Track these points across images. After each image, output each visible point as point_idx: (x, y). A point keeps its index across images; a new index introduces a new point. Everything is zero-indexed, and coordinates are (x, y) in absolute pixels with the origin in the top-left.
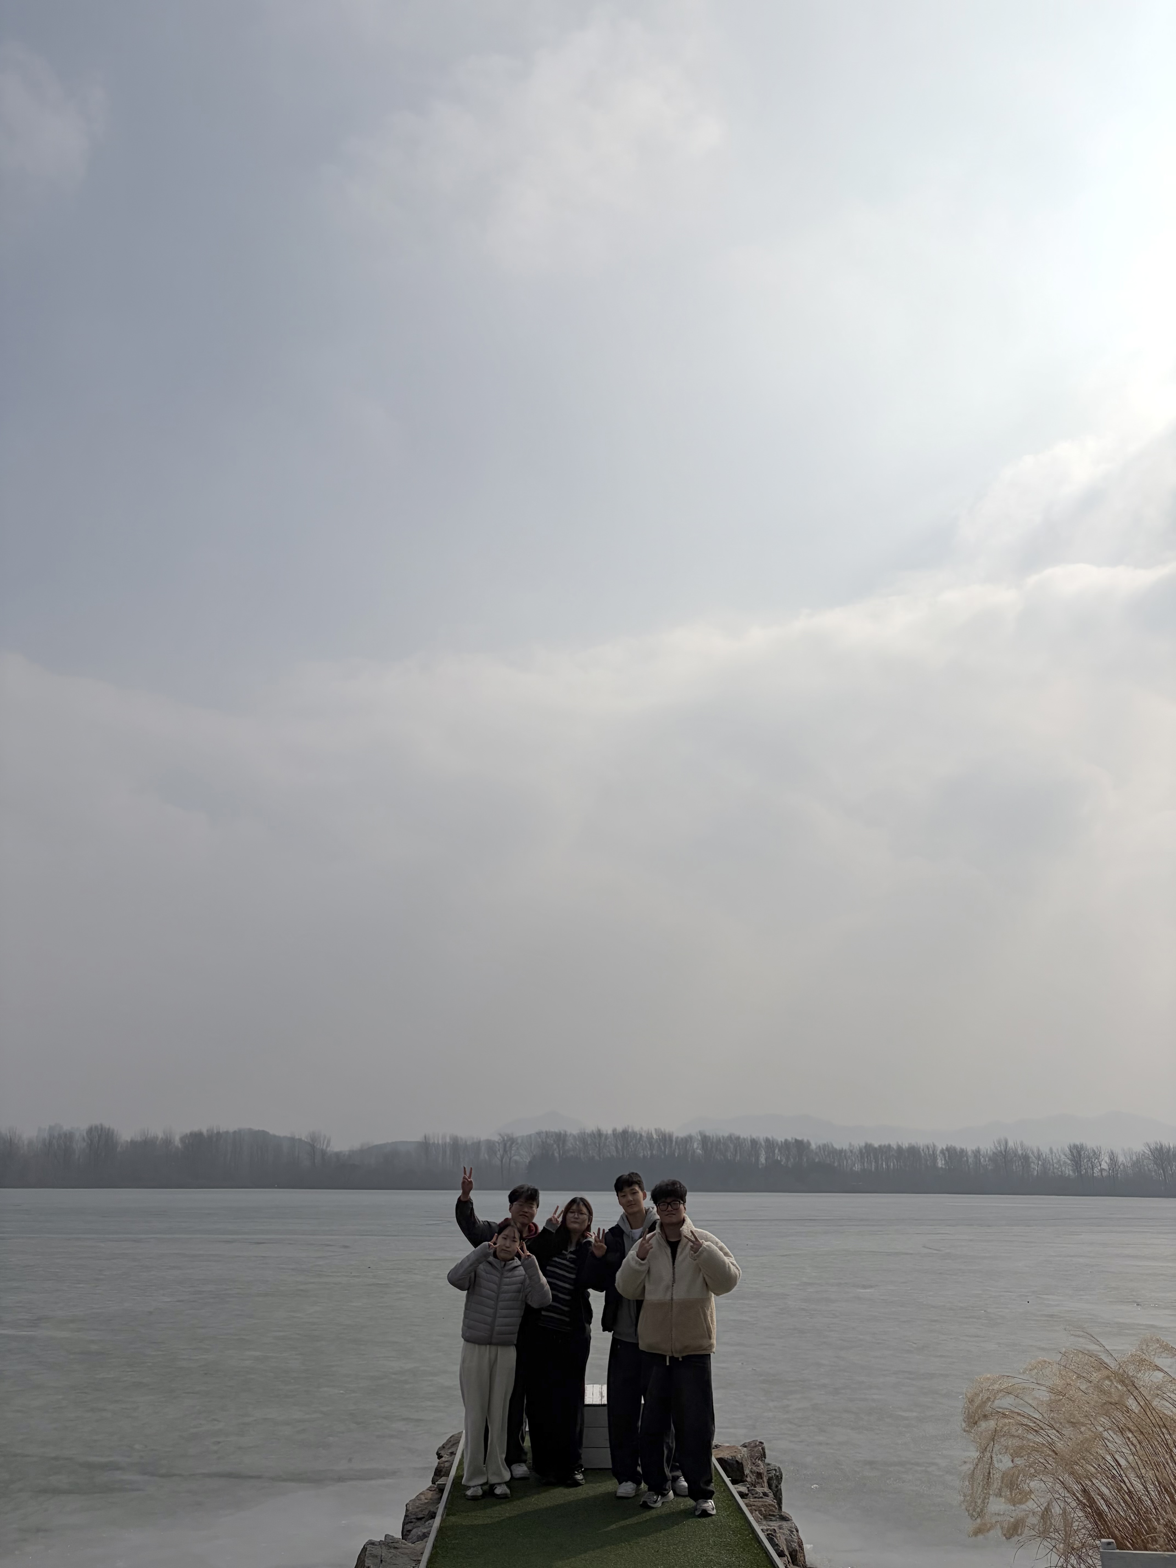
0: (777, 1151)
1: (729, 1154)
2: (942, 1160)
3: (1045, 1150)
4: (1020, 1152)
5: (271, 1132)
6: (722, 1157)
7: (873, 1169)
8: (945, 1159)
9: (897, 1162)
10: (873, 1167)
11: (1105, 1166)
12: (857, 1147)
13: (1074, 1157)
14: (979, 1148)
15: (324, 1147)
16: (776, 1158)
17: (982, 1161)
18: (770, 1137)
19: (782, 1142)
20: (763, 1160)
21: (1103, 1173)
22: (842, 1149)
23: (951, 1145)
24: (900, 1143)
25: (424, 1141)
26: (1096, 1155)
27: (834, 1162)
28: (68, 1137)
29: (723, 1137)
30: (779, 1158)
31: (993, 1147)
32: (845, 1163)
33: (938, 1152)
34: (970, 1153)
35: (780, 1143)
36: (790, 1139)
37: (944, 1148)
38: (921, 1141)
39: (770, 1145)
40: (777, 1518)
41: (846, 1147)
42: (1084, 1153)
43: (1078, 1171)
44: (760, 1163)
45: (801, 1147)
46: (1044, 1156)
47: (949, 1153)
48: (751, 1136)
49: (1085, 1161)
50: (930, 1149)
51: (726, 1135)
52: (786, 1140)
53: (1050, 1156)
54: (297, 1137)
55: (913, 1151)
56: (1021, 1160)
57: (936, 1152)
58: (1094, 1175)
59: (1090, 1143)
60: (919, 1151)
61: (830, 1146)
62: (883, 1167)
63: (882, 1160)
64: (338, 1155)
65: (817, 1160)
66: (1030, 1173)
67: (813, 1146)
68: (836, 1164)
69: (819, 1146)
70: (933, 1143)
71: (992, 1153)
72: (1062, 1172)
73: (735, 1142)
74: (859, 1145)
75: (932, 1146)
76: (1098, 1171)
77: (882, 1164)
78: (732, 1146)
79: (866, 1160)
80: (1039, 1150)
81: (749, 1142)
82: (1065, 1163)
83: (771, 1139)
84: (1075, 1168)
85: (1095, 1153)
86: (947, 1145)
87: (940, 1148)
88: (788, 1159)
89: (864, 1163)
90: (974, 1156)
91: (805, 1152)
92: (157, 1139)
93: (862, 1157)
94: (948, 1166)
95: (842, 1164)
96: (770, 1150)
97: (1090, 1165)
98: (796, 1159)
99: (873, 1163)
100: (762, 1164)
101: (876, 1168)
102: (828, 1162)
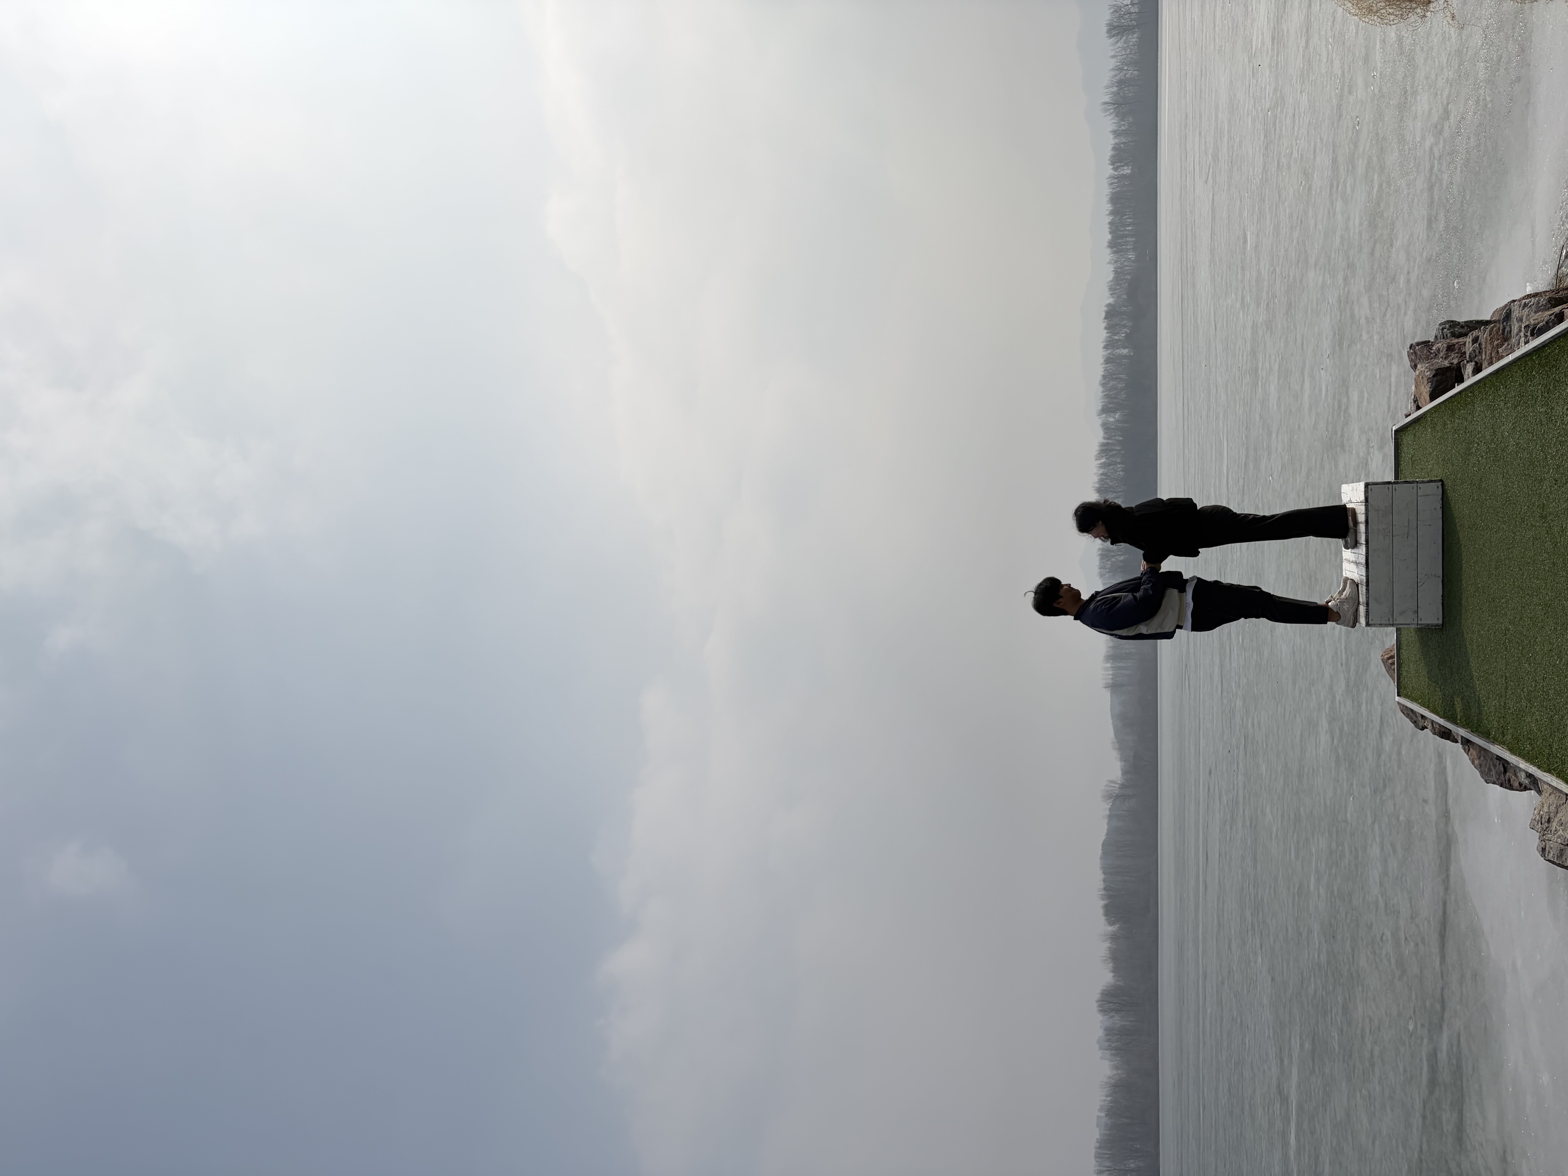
0: (1116, 337)
1: (1119, 385)
2: (1124, 169)
3: (1113, 63)
5: (1103, 837)
6: (1122, 393)
7: (1133, 239)
8: (1123, 166)
9: (1126, 215)
10: (1130, 239)
12: (1112, 257)
14: (1111, 132)
15: (1117, 786)
16: (1123, 338)
17: (1124, 128)
18: (1102, 345)
19: (1107, 333)
20: (1125, 351)
21: (1135, 2)
22: (1113, 271)
23: (1109, 160)
24: (1107, 212)
25: (1110, 688)
26: (1117, 10)
27: (1126, 279)
29: (1103, 392)
30: (1123, 335)
31: (1110, 117)
32: (1127, 268)
33: (1116, 173)
34: (1116, 141)
35: (1108, 335)
36: (1104, 325)
37: (1112, 167)
38: (1106, 191)
39: (1110, 344)
40: (1507, 324)
41: (1111, 268)
42: (1116, 22)
43: (1134, 28)
44: (1128, 354)
45: (1111, 314)
46: (1119, 64)
47: (1117, 162)
48: (1102, 364)
49: (1123, 21)
50: (1112, 181)
51: (1101, 389)
52: (1106, 328)
54: (1108, 812)
55: (1115, 198)
56: (1122, 88)
57: (1116, 175)
58: (1138, 11)
62: (1131, 229)
63: (1125, 230)
64: (1125, 773)
65: (1125, 297)
66: (1136, 78)
67: (1111, 300)
68: (1129, 277)
69: (1111, 294)
70: (1106, 179)
71: (1115, 118)
72: (1135, 45)
73: (1107, 379)
74: (1109, 255)
75: (1110, 179)
76: (1133, 8)
77: (1128, 230)
78: (1111, 383)
79: (1124, 247)
80: (1113, 69)
81: (1107, 366)
82: (1125, 42)
83: (1105, 343)
84: (1130, 32)
85: (1115, 11)
86: (1109, 164)
87: (1112, 171)
88: (1125, 326)
89: (1128, 249)
90: (1119, 136)
91: (1117, 309)
92: (1110, 948)
93: (1121, 251)
94: (1130, 162)
95: (1128, 271)
96: (1115, 344)
97: (1127, 16)
98: (1124, 318)
99: (1127, 239)
100: (1129, 352)
101: (1132, 236)
102: (1127, 285)
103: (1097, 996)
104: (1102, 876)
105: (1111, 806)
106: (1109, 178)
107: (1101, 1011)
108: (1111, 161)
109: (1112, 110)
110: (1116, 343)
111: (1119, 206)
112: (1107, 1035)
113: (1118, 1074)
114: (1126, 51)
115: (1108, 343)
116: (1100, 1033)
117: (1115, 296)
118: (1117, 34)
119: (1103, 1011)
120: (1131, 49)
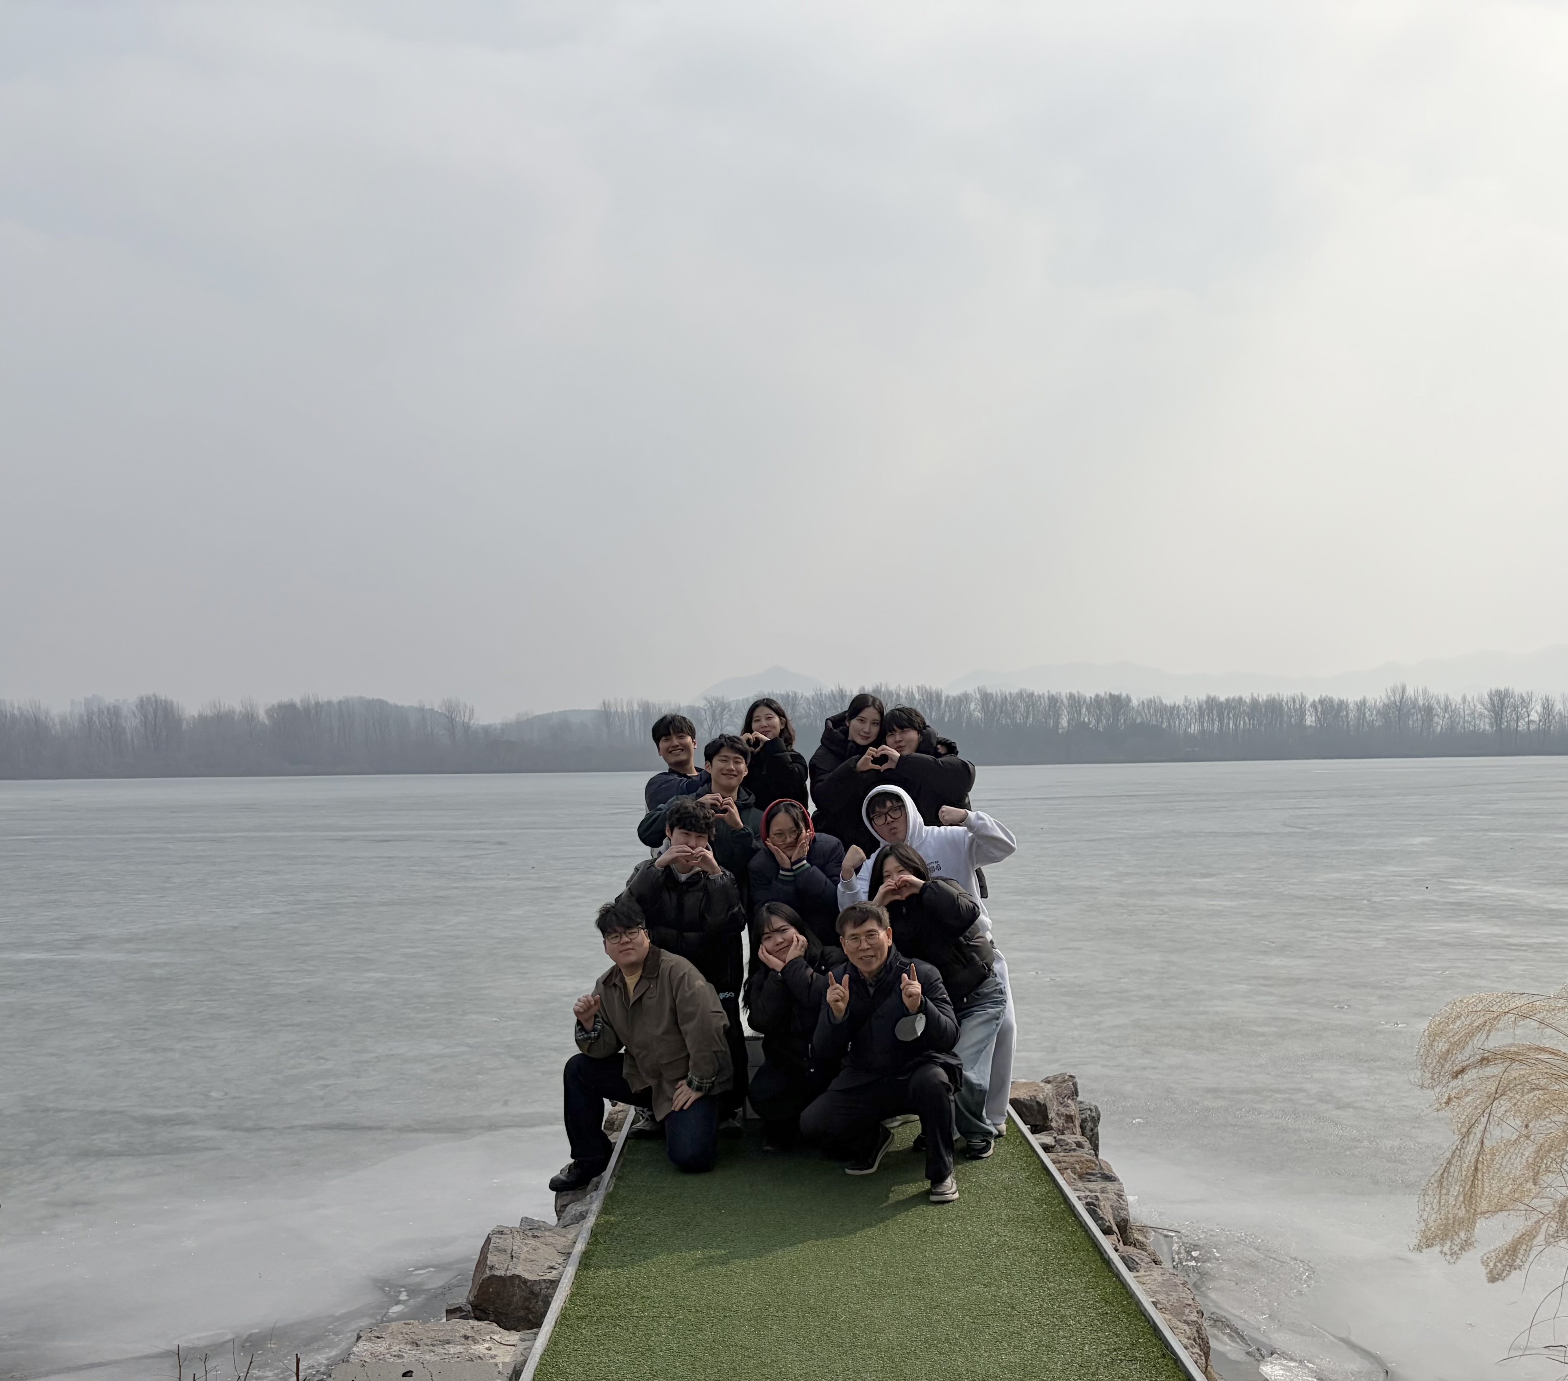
0: (1084, 710)
1: (1018, 716)
2: (1311, 715)
3: (1456, 699)
4: (1421, 703)
5: (391, 701)
6: (1008, 720)
7: (1216, 730)
8: (1316, 714)
9: (1250, 721)
10: (1216, 726)
11: (1534, 716)
12: (1194, 703)
13: (1494, 706)
14: (1364, 698)
15: (466, 719)
16: (1082, 719)
17: (1367, 715)
18: (1075, 692)
19: (1091, 698)
20: (1064, 722)
21: (1531, 725)
22: (1175, 704)
23: (1327, 696)
24: (1255, 695)
25: (603, 709)
26: (1525, 702)
27: (1162, 722)
28: (115, 712)
29: (1010, 694)
30: (1086, 719)
31: (1384, 697)
32: (1177, 723)
33: (1307, 706)
34: (1351, 706)
35: (1088, 699)
36: (1102, 694)
37: (1317, 700)
38: (1285, 693)
39: (1075, 702)
41: (1180, 702)
42: (1509, 702)
43: (1497, 725)
44: (1060, 726)
45: (1118, 703)
46: (1454, 707)
47: (1322, 707)
48: (1048, 692)
49: (1508, 711)
50: (1297, 701)
51: (1015, 691)
52: (1097, 696)
53: (1462, 707)
54: (427, 707)
55: (1274, 707)
56: (1420, 712)
57: (1305, 706)
58: (1518, 729)
59: (1519, 688)
60: (1281, 705)
61: (1158, 703)
62: (1229, 728)
63: (1229, 718)
64: (486, 730)
65: (1138, 721)
66: (1431, 730)
67: (1135, 702)
68: (1165, 725)
69: (1143, 702)
70: (1302, 693)
71: (1382, 703)
72: (1475, 727)
73: (1027, 700)
74: (1197, 698)
75: (1300, 698)
76: (1524, 723)
77: (1229, 723)
78: (1022, 706)
79: (1207, 718)
80: (1447, 699)
81: (1046, 700)
82: (1481, 714)
83: (1076, 695)
84: (1493, 720)
85: (1523, 700)
86: (1321, 696)
87: (1311, 700)
88: (1098, 721)
89: (1203, 723)
90: (1357, 710)
91: (1123, 710)
92: (234, 712)
93: (1201, 714)
94: (1320, 724)
95: (1173, 724)
96: (1074, 709)
97: (1514, 716)
98: (1109, 719)
99: (1217, 723)
100: (1063, 728)
101: (1220, 729)
102: (1154, 722)
103: (164, 694)
104: (335, 699)
105: (437, 712)
106: (1302, 697)
107: (142, 701)
108: (1325, 700)
109: (1393, 699)
110: (1076, 710)
111: (1263, 710)
112: (108, 709)
113: (55, 725)
114: (1468, 715)
115: (1077, 699)
116: (109, 699)
117: (1140, 708)
118: (1493, 705)
119: (142, 704)
120: (1470, 722)
